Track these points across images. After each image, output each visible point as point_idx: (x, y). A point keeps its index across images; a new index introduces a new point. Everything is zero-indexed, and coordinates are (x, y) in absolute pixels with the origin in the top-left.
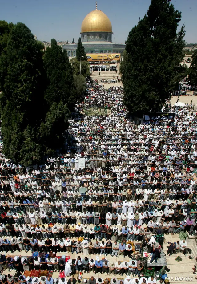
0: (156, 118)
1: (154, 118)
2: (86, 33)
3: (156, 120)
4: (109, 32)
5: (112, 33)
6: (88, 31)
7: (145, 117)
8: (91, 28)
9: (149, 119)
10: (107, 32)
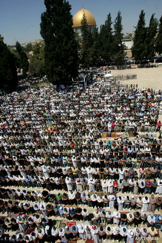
0: (70, 87)
1: (69, 87)
2: (75, 28)
3: (70, 88)
4: (92, 25)
5: (96, 26)
6: (76, 26)
7: (61, 86)
8: (78, 23)
9: (65, 88)
10: (91, 25)
